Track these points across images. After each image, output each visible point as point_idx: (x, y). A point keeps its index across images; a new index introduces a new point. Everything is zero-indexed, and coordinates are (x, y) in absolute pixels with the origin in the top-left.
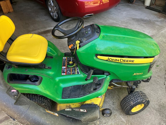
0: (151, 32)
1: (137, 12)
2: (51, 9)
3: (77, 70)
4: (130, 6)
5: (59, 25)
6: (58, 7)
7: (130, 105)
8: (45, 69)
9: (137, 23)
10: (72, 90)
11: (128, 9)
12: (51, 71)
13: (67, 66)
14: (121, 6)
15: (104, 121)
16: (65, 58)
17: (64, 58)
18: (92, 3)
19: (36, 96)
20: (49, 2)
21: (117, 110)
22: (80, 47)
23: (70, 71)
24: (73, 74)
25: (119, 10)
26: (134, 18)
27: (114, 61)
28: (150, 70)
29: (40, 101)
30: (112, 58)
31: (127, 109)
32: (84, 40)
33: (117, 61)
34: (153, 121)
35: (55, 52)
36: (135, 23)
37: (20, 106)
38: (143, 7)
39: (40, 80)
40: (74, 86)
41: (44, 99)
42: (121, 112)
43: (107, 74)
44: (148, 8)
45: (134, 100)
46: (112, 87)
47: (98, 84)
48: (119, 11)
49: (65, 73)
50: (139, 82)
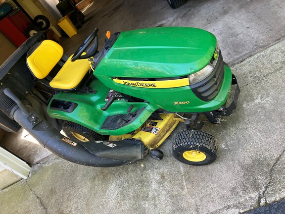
10: (113, 120)
30: (128, 81)
39: (73, 106)
40: (117, 115)
49: (108, 98)
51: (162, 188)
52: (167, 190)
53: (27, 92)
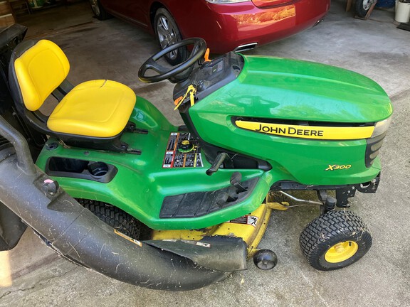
0: (405, 82)
1: (375, 37)
2: (164, 37)
3: (199, 158)
4: (356, 24)
5: (155, 58)
6: (178, 32)
7: (319, 242)
8: (127, 155)
9: (370, 63)
10: (183, 201)
11: (352, 31)
12: (139, 159)
13: (177, 151)
14: (334, 26)
15: (259, 281)
16: (176, 134)
17: (172, 134)
18: (256, 18)
19: (103, 209)
20: (159, 23)
21: (293, 259)
22: (196, 100)
23: (182, 161)
24: (188, 166)
25: (328, 34)
26: (363, 51)
27: (274, 132)
28: (372, 160)
29: (111, 219)
30: (270, 125)
31: (311, 250)
32: (205, 86)
33: (282, 133)
34: (383, 288)
35: (155, 122)
36: (364, 63)
37: (58, 213)
38: (391, 25)
39: (110, 171)
40: (189, 194)
41: (121, 218)
42: (304, 262)
43: (265, 167)
44: (402, 27)
45: (328, 229)
46: (285, 205)
47: (242, 189)
48: (326, 37)
49: (170, 163)
50: (349, 192)
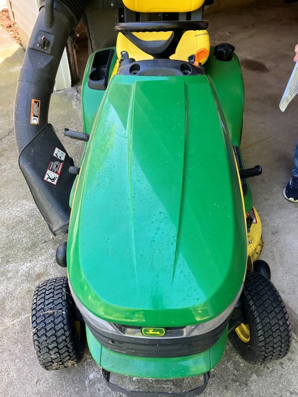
51: (19, 281)
52: (15, 290)
53: (112, 5)
